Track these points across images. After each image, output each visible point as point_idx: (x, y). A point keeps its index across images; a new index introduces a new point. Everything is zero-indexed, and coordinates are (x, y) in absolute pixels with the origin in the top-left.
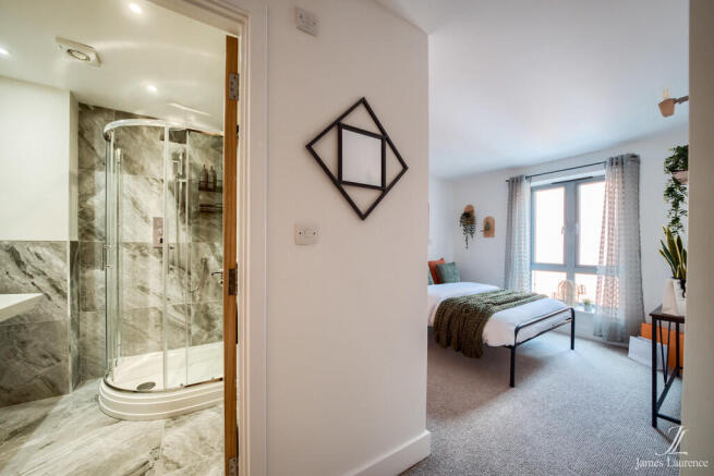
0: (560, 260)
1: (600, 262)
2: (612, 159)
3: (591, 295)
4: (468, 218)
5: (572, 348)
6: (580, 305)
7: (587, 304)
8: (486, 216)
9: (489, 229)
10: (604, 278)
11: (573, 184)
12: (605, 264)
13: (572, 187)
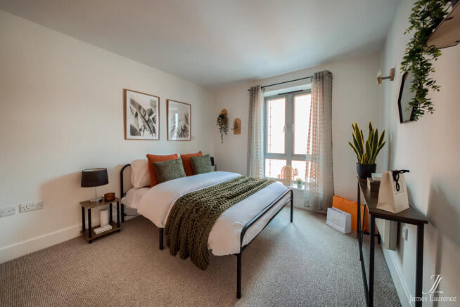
0: (282, 151)
1: (308, 152)
2: (316, 74)
3: (301, 176)
4: (223, 119)
5: (291, 221)
6: (295, 182)
7: (299, 182)
8: (235, 118)
9: (237, 128)
10: (310, 163)
11: (291, 95)
12: (311, 153)
13: (290, 97)
